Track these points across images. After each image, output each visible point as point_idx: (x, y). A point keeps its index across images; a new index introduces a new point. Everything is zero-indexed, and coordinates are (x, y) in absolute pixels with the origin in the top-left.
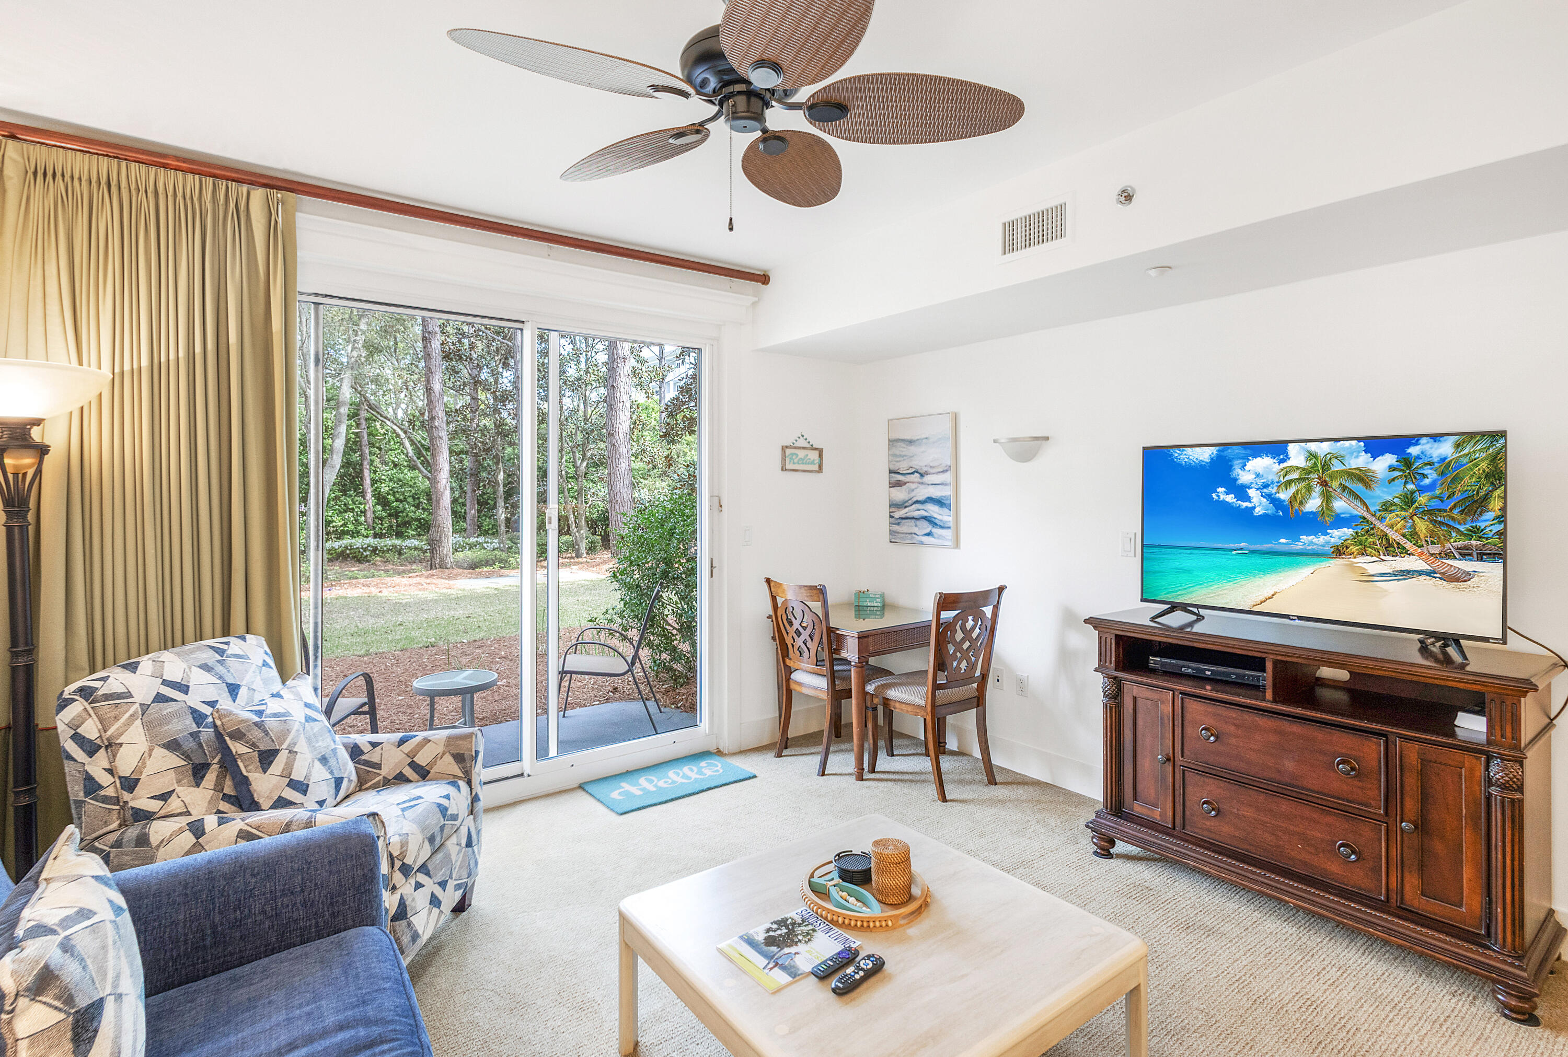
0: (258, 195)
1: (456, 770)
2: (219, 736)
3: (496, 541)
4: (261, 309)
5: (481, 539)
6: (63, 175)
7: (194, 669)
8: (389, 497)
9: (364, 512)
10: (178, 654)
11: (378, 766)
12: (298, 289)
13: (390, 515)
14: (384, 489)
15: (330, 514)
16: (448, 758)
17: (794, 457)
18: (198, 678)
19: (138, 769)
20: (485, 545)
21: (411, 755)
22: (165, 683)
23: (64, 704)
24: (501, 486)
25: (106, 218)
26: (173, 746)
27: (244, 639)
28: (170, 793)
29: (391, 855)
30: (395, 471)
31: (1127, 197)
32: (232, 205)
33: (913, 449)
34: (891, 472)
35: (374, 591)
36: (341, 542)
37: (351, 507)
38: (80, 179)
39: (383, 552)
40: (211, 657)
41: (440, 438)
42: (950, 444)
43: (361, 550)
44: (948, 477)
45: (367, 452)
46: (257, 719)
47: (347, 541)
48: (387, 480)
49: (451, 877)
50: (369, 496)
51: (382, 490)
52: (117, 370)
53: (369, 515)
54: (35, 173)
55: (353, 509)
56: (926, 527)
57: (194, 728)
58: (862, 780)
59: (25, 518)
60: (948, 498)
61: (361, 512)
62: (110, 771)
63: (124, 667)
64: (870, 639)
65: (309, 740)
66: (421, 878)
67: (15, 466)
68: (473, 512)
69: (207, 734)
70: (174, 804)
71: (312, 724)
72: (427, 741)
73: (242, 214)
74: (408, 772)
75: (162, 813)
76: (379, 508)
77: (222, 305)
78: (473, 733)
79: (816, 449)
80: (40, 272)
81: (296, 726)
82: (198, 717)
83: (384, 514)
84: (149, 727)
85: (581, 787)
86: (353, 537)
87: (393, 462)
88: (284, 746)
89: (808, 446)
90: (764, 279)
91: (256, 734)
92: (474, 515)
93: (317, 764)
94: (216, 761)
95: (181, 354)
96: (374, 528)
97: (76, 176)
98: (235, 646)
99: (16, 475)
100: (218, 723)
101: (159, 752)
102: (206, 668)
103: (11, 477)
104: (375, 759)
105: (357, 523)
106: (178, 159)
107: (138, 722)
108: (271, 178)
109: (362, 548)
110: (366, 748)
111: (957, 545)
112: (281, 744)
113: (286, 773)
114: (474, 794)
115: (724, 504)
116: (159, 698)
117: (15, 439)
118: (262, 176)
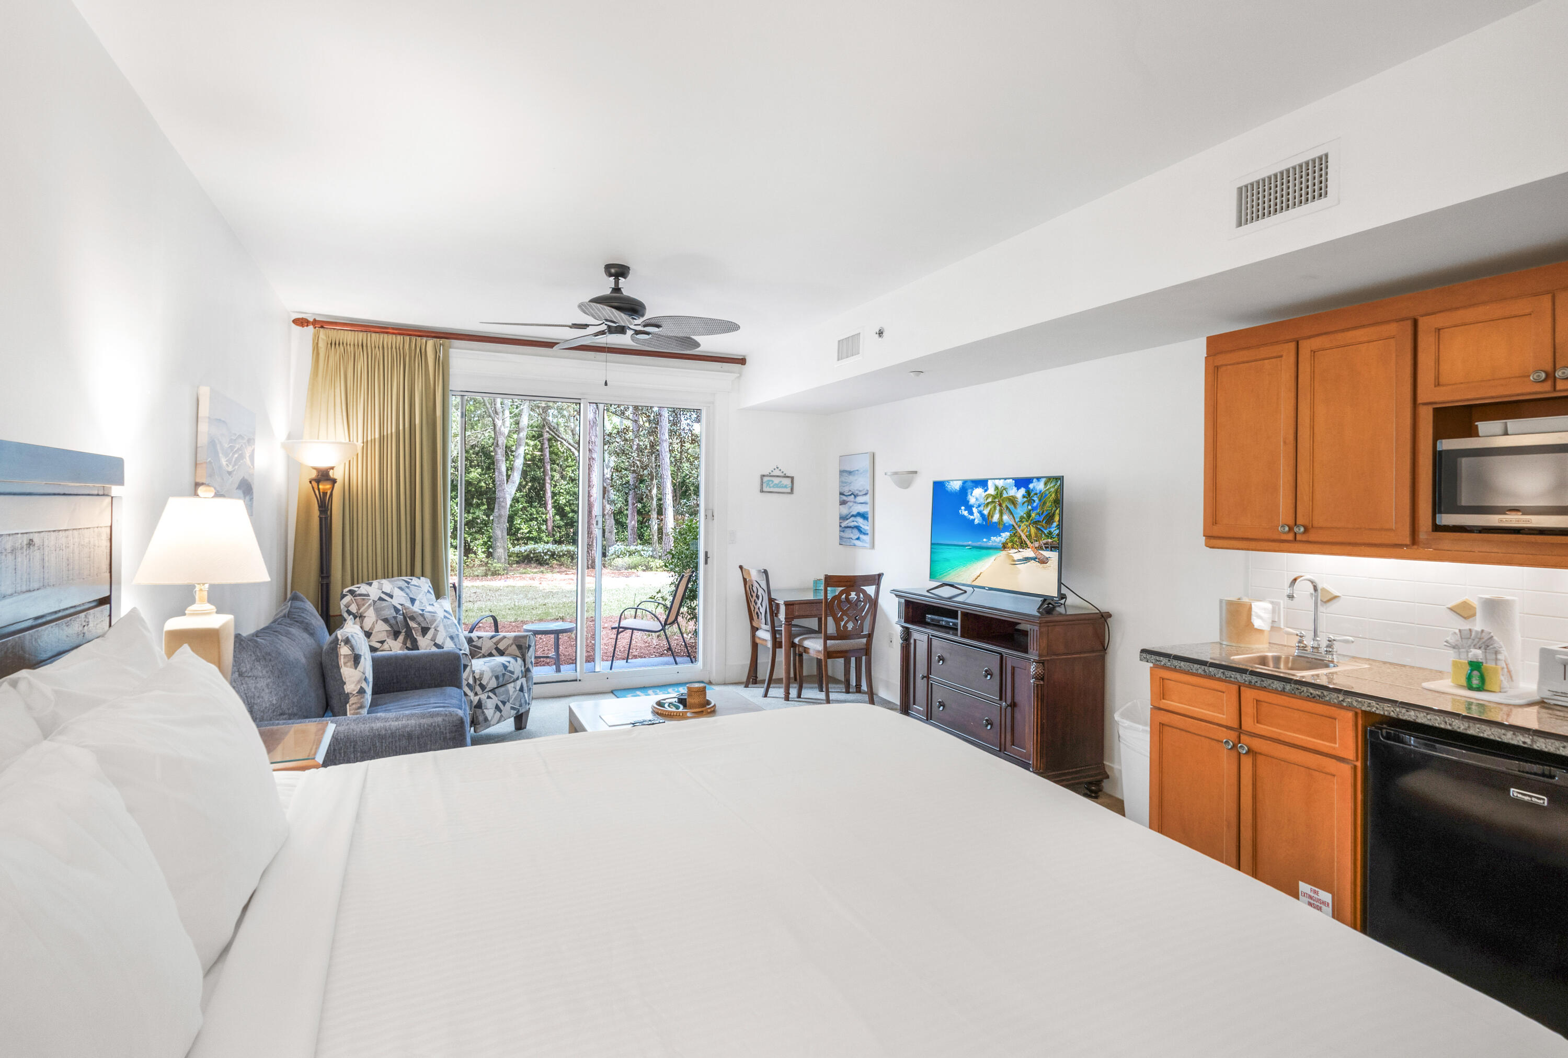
0: (431, 343)
1: (517, 653)
2: (405, 618)
3: (651, 549)
4: (431, 404)
5: (640, 547)
6: (343, 344)
7: (396, 589)
8: (566, 508)
9: (545, 521)
10: (389, 581)
11: (480, 648)
12: (450, 389)
13: (566, 525)
14: (562, 501)
15: (519, 522)
16: (514, 647)
17: (770, 483)
18: (397, 593)
19: (372, 629)
20: (642, 552)
21: (497, 643)
22: (384, 593)
23: (343, 596)
24: (655, 499)
25: (361, 364)
26: (386, 621)
27: (420, 579)
29: (475, 677)
30: (571, 485)
31: (880, 333)
32: (418, 350)
33: (851, 478)
34: (841, 494)
35: (535, 583)
36: (527, 547)
37: (535, 516)
38: (350, 345)
39: (560, 556)
40: (404, 585)
41: (593, 459)
42: (869, 474)
43: (542, 554)
44: (867, 499)
45: (549, 468)
46: (421, 612)
47: (531, 546)
48: (565, 493)
49: (508, 701)
50: (550, 506)
51: (561, 502)
52: (365, 440)
53: (550, 524)
54: (331, 344)
55: (537, 518)
56: (856, 534)
57: (395, 614)
58: (788, 700)
59: (327, 513)
60: (867, 513)
61: (543, 521)
63: (367, 584)
64: (796, 607)
65: (445, 626)
66: (491, 694)
67: (323, 489)
68: (633, 522)
69: (400, 618)
70: (386, 646)
71: (447, 620)
72: (504, 637)
73: (423, 354)
74: (494, 652)
75: (381, 649)
76: (558, 517)
77: (413, 401)
78: (527, 635)
79: (788, 477)
80: (333, 393)
81: (439, 619)
82: (397, 610)
83: (562, 523)
84: (377, 611)
85: (612, 692)
86: (536, 542)
87: (570, 477)
88: (433, 627)
89: (783, 475)
90: (742, 361)
91: (420, 619)
92: (634, 525)
93: (448, 639)
94: (404, 631)
95: (393, 431)
96: (554, 535)
97: (348, 343)
98: (415, 581)
99: (323, 493)
100: (404, 611)
101: (380, 622)
102: (401, 588)
103: (321, 494)
104: (479, 644)
105: (540, 531)
106: (393, 329)
107: (372, 608)
108: (437, 333)
109: (543, 553)
110: (475, 639)
111: (873, 547)
112: (431, 625)
113: (433, 639)
114: (527, 667)
115: (715, 514)
116: (381, 599)
117: (324, 476)
118: (433, 332)
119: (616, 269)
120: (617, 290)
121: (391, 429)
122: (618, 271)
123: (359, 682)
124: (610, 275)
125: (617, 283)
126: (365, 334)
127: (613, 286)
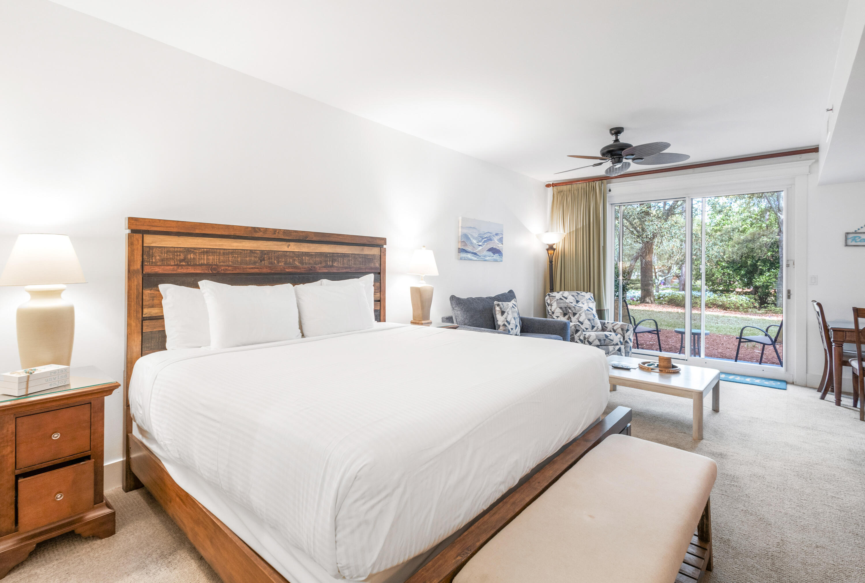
1: (621, 332)
6: (562, 192)
7: (570, 296)
10: (569, 292)
11: (607, 328)
12: (607, 204)
16: (620, 329)
21: (613, 326)
22: (563, 296)
26: (561, 308)
27: (587, 293)
28: (559, 317)
29: (585, 337)
32: (593, 188)
38: (565, 192)
40: (576, 294)
46: (574, 306)
52: (570, 230)
54: (559, 193)
57: (566, 306)
58: (839, 406)
59: (552, 263)
62: (551, 310)
63: (557, 292)
64: (846, 333)
67: (551, 253)
71: (588, 311)
72: (617, 324)
73: (594, 189)
74: (612, 330)
84: (557, 303)
88: (579, 313)
91: (573, 309)
94: (568, 313)
102: (573, 296)
103: (550, 255)
113: (578, 319)
114: (625, 340)
115: (795, 263)
116: (561, 299)
117: (551, 248)
118: (599, 178)
119: (614, 130)
120: (617, 140)
121: (580, 226)
122: (617, 131)
123: (503, 321)
124: (612, 134)
125: (617, 137)
126: (571, 185)
127: (615, 139)
